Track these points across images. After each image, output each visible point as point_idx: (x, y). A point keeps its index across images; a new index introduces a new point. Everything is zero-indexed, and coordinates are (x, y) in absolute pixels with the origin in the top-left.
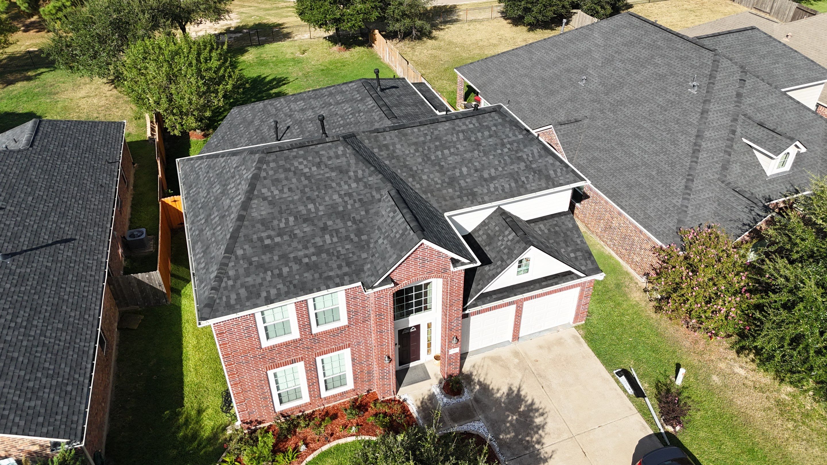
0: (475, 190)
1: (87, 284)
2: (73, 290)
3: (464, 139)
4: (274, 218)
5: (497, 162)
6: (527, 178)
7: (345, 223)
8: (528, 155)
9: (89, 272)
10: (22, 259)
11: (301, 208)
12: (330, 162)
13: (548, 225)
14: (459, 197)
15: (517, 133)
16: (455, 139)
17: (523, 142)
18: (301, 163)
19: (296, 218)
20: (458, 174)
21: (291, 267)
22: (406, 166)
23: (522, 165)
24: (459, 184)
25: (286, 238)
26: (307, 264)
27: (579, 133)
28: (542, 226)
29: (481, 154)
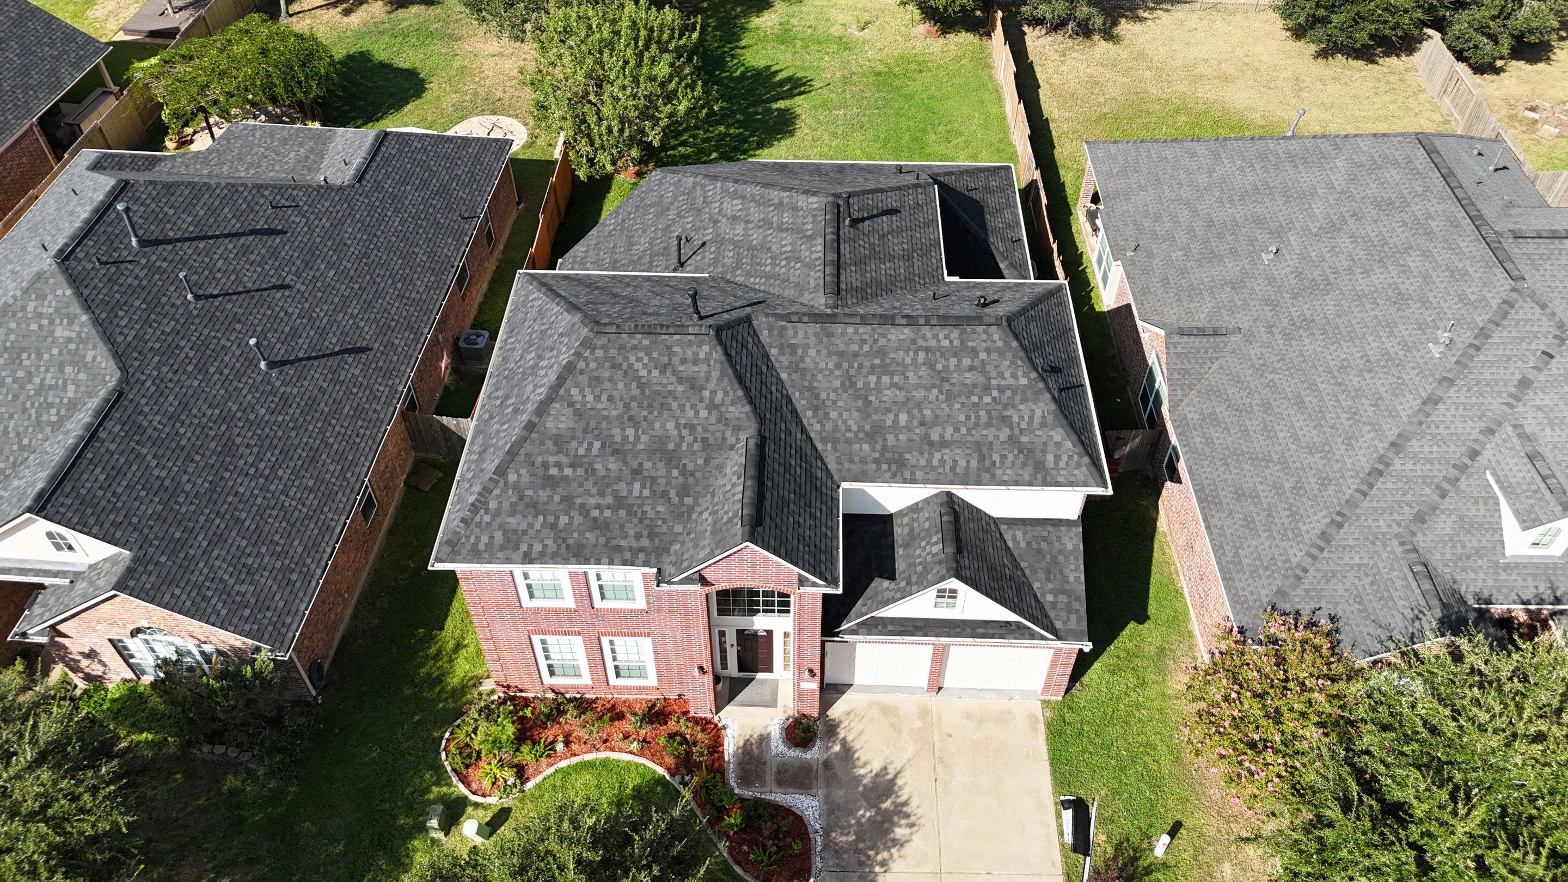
0: (907, 456)
1: (366, 424)
2: (343, 430)
3: (924, 364)
4: (573, 438)
5: (962, 418)
6: (1004, 457)
7: (669, 472)
8: (1021, 418)
9: (374, 406)
10: (292, 372)
11: (616, 431)
12: (682, 368)
13: (1030, 534)
14: (876, 461)
15: (1020, 373)
16: (908, 360)
17: (1024, 393)
18: (639, 360)
19: (603, 445)
20: (889, 423)
21: (571, 518)
22: (811, 389)
23: (1004, 433)
24: (885, 440)
25: (580, 471)
26: (595, 519)
27: (1210, 358)
28: (1019, 534)
29: (942, 397)
